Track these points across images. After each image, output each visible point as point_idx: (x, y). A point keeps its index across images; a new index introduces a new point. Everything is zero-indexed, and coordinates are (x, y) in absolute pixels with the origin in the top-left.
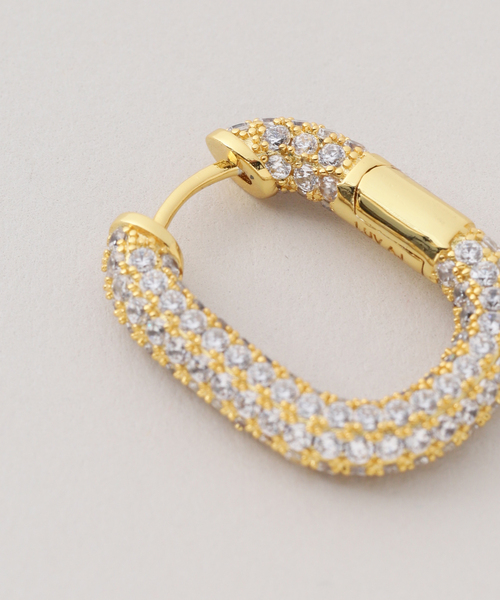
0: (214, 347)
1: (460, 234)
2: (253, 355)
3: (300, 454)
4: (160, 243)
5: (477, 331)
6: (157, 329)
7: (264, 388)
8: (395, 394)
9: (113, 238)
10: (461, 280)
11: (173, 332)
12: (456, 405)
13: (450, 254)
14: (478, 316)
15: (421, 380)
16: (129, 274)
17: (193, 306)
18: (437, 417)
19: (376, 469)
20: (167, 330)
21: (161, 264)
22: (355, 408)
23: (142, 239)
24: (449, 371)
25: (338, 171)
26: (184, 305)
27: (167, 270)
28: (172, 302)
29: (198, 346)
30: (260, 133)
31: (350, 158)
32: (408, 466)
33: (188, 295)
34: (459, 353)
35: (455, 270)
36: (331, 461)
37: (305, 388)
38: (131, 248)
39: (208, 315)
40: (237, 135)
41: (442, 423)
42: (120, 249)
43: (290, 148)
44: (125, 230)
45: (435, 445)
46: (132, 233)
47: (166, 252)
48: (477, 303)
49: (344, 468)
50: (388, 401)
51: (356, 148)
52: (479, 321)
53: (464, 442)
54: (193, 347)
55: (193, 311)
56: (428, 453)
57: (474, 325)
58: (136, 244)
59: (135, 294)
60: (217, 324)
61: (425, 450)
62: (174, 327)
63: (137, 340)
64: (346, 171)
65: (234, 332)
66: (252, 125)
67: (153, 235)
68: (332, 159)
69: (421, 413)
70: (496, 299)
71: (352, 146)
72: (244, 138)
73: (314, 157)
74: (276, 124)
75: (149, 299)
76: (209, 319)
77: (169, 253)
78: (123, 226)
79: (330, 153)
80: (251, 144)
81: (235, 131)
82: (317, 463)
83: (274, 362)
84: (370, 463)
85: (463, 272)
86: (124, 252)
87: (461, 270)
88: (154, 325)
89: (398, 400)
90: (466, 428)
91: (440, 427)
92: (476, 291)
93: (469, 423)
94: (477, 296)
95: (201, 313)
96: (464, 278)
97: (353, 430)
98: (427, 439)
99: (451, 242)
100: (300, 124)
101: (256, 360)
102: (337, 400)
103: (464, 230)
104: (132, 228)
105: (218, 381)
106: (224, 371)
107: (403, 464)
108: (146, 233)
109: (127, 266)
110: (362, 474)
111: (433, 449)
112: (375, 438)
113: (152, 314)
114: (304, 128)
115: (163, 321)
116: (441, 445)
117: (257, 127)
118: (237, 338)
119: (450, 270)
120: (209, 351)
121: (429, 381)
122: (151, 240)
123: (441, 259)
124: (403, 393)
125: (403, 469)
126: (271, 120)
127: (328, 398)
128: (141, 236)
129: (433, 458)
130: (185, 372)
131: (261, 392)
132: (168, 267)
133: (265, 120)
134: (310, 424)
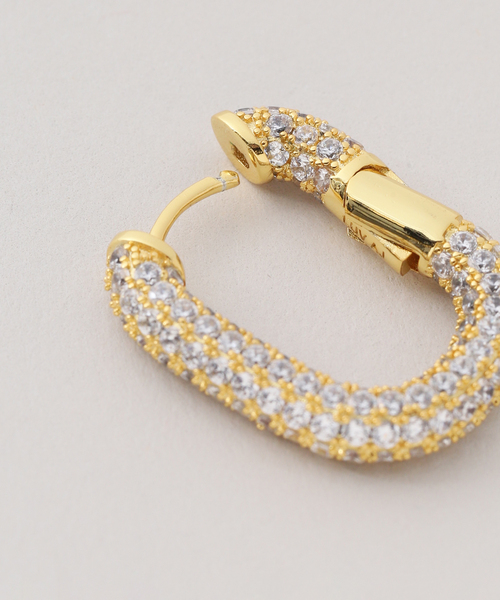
0: (231, 349)
1: (452, 226)
2: (271, 353)
3: (328, 444)
4: (162, 256)
5: (484, 315)
6: (171, 338)
7: (287, 383)
8: (414, 379)
9: (114, 257)
10: (459, 269)
11: (189, 338)
12: (475, 384)
13: (445, 245)
14: (482, 301)
15: (437, 364)
16: (137, 288)
17: (204, 312)
18: (458, 397)
19: (402, 454)
20: (182, 337)
21: (166, 276)
22: (377, 395)
23: (144, 254)
24: (463, 354)
25: (333, 164)
26: (196, 311)
27: (174, 281)
28: (183, 310)
29: (215, 348)
30: (264, 119)
31: (347, 153)
32: (433, 448)
33: (198, 303)
34: (469, 336)
35: (452, 260)
36: (359, 448)
37: (326, 380)
38: (136, 263)
39: (221, 319)
40: (242, 117)
41: (463, 403)
42: (124, 265)
43: (290, 137)
44: (126, 247)
45: (458, 425)
46: (134, 249)
47: (169, 264)
48: (478, 289)
49: (372, 455)
50: (409, 386)
51: (355, 146)
52: (484, 305)
53: (483, 422)
54: (211, 351)
55: (205, 317)
56: (450, 435)
57: (479, 309)
58: (139, 259)
59: (146, 305)
60: (231, 327)
61: (448, 432)
62: (189, 332)
63: (150, 351)
64: (341, 166)
65: (248, 333)
66: (258, 111)
67: (154, 249)
68: (329, 152)
69: (442, 394)
70: (497, 284)
71: (351, 143)
72: (248, 122)
73: (312, 149)
74: (280, 113)
75: (160, 309)
76: (222, 322)
77: (172, 266)
78: (123, 245)
79: (328, 147)
80: (254, 128)
81: (240, 114)
82: (345, 451)
83: (292, 359)
84: (398, 446)
85: (461, 261)
86: (128, 268)
87: (458, 260)
88: (168, 333)
89: (419, 384)
90: (485, 407)
91: (461, 408)
92: (477, 277)
93: (487, 402)
94: (478, 282)
95: (213, 317)
96: (462, 267)
97: (380, 415)
98: (449, 419)
99: (445, 234)
100: (304, 116)
101: (274, 358)
102: (358, 389)
103: (456, 223)
104: (132, 245)
105: (239, 380)
106: (244, 370)
107: (428, 447)
108: (148, 248)
109: (133, 280)
110: (389, 459)
111: (456, 429)
112: (401, 422)
113: (165, 323)
114: (307, 120)
115: (177, 328)
116: (463, 424)
117: (262, 113)
118: (252, 339)
119: (447, 262)
120: (227, 353)
121: (445, 364)
122: (154, 254)
123: (436, 251)
124: (421, 378)
125: (428, 451)
126: (277, 108)
127: (350, 388)
128: (142, 251)
129: (455, 439)
130: (204, 376)
131: (283, 387)
132: (174, 278)
133: (271, 108)
134: (336, 413)
